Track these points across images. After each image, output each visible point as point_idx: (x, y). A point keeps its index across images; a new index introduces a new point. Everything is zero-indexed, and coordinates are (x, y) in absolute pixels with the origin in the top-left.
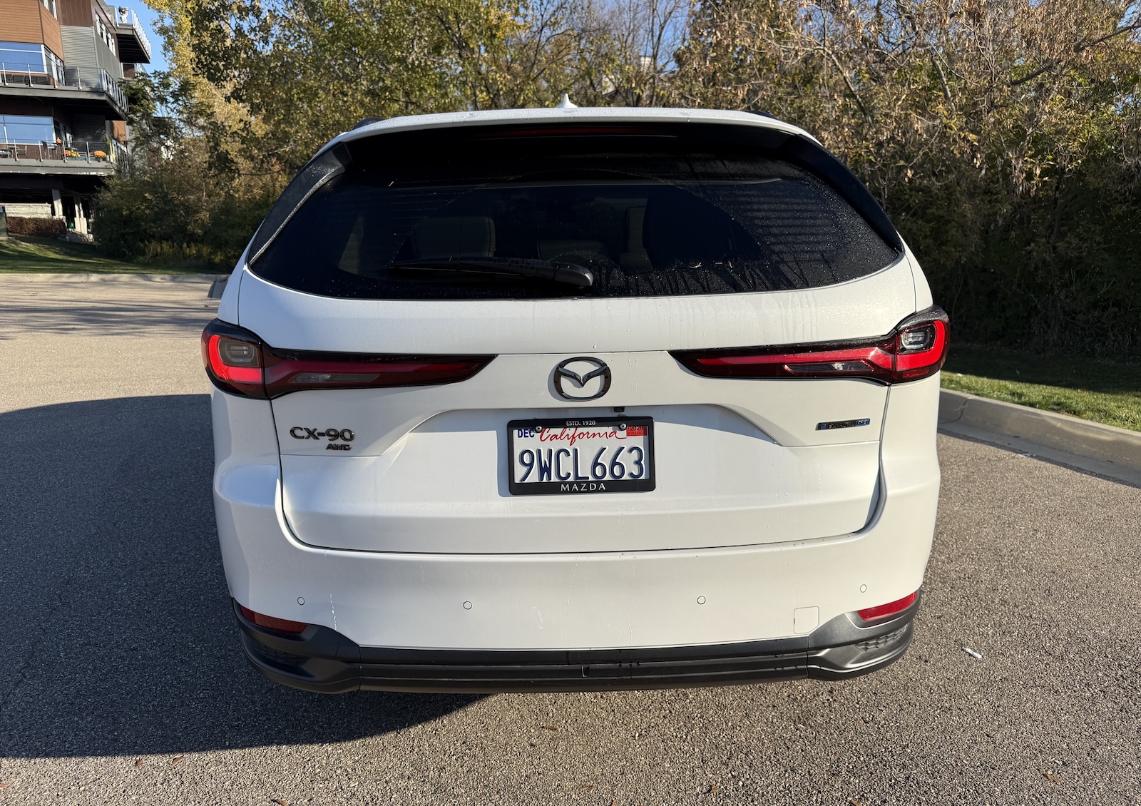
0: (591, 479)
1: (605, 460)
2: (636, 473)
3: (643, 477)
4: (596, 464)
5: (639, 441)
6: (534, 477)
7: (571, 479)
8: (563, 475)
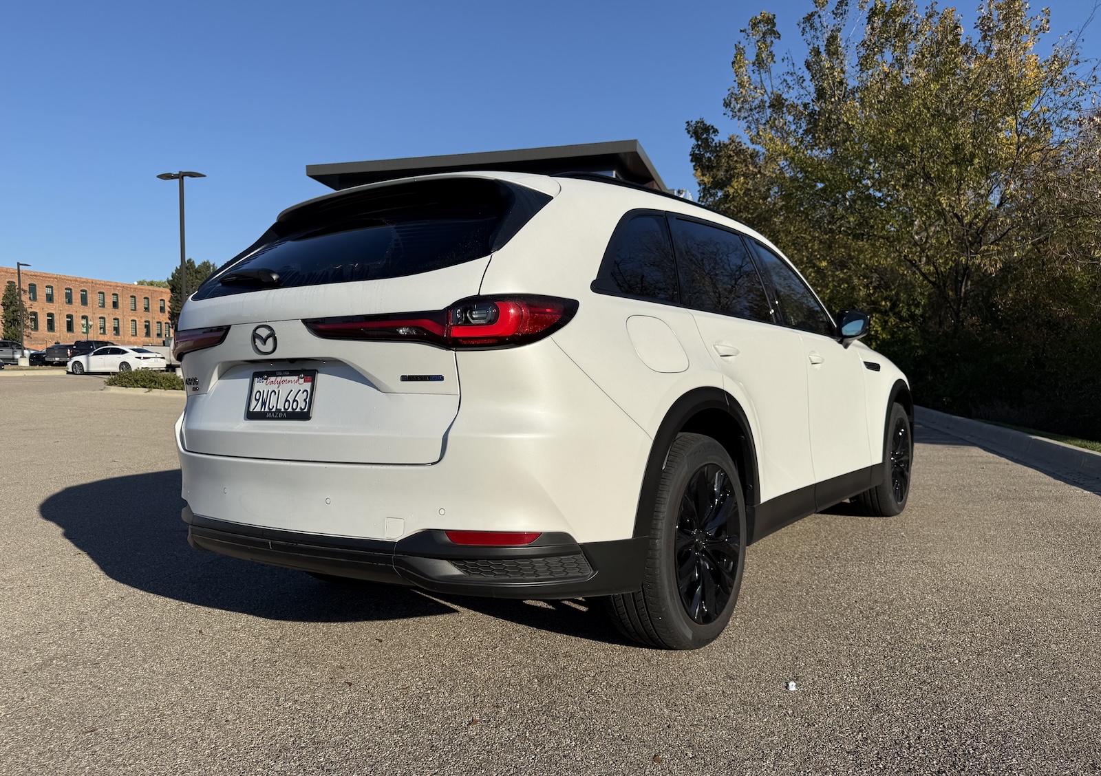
0: (283, 410)
1: (291, 399)
2: (303, 408)
3: (306, 410)
4: (287, 400)
5: (308, 386)
6: (258, 409)
7: (274, 410)
8: (271, 408)
